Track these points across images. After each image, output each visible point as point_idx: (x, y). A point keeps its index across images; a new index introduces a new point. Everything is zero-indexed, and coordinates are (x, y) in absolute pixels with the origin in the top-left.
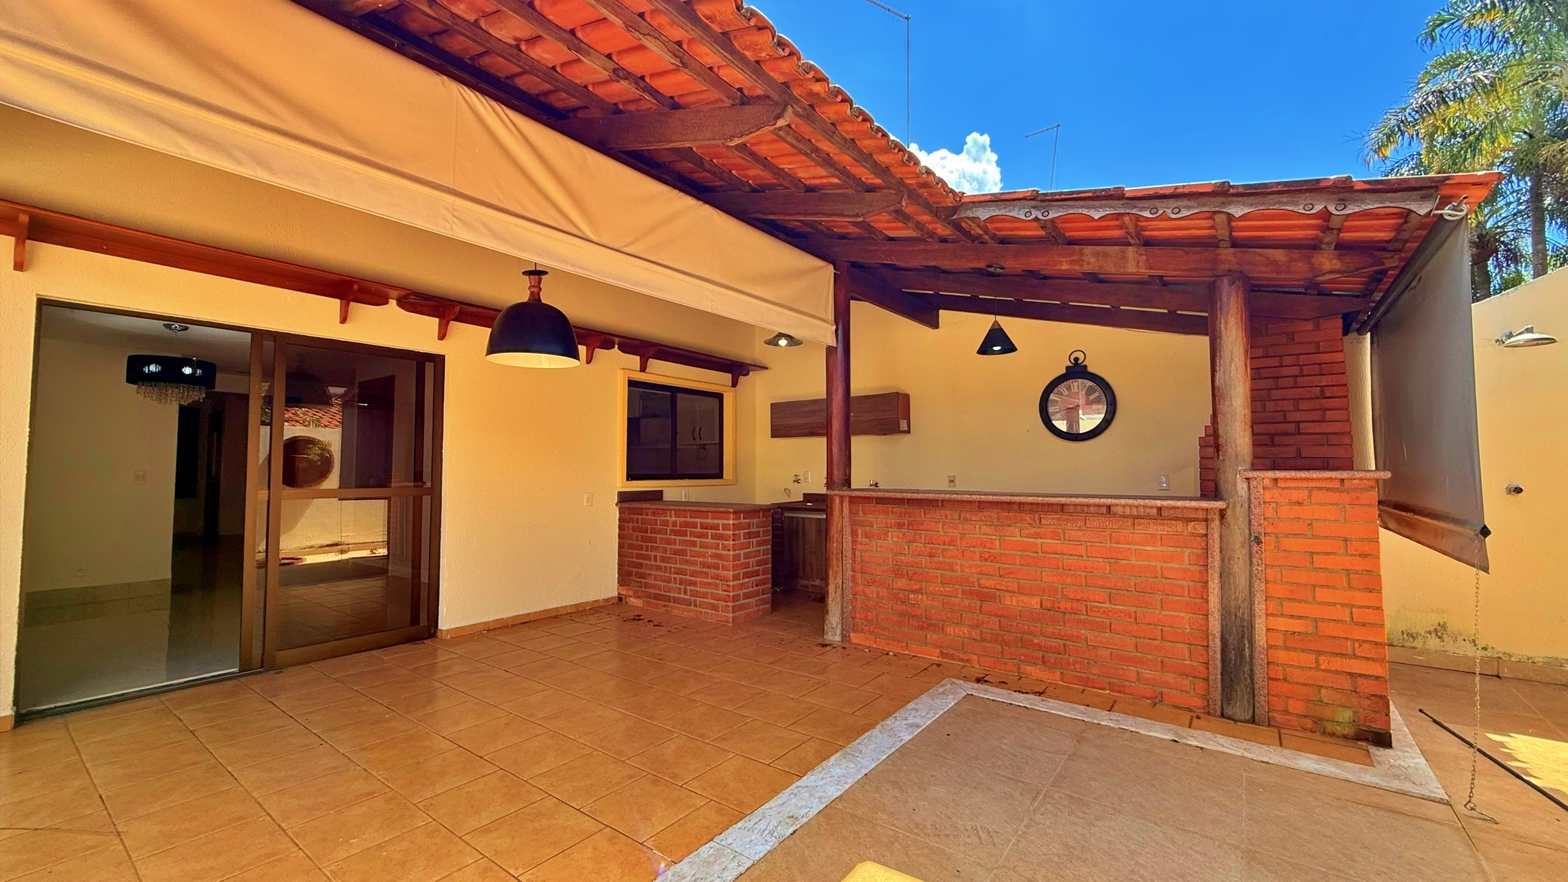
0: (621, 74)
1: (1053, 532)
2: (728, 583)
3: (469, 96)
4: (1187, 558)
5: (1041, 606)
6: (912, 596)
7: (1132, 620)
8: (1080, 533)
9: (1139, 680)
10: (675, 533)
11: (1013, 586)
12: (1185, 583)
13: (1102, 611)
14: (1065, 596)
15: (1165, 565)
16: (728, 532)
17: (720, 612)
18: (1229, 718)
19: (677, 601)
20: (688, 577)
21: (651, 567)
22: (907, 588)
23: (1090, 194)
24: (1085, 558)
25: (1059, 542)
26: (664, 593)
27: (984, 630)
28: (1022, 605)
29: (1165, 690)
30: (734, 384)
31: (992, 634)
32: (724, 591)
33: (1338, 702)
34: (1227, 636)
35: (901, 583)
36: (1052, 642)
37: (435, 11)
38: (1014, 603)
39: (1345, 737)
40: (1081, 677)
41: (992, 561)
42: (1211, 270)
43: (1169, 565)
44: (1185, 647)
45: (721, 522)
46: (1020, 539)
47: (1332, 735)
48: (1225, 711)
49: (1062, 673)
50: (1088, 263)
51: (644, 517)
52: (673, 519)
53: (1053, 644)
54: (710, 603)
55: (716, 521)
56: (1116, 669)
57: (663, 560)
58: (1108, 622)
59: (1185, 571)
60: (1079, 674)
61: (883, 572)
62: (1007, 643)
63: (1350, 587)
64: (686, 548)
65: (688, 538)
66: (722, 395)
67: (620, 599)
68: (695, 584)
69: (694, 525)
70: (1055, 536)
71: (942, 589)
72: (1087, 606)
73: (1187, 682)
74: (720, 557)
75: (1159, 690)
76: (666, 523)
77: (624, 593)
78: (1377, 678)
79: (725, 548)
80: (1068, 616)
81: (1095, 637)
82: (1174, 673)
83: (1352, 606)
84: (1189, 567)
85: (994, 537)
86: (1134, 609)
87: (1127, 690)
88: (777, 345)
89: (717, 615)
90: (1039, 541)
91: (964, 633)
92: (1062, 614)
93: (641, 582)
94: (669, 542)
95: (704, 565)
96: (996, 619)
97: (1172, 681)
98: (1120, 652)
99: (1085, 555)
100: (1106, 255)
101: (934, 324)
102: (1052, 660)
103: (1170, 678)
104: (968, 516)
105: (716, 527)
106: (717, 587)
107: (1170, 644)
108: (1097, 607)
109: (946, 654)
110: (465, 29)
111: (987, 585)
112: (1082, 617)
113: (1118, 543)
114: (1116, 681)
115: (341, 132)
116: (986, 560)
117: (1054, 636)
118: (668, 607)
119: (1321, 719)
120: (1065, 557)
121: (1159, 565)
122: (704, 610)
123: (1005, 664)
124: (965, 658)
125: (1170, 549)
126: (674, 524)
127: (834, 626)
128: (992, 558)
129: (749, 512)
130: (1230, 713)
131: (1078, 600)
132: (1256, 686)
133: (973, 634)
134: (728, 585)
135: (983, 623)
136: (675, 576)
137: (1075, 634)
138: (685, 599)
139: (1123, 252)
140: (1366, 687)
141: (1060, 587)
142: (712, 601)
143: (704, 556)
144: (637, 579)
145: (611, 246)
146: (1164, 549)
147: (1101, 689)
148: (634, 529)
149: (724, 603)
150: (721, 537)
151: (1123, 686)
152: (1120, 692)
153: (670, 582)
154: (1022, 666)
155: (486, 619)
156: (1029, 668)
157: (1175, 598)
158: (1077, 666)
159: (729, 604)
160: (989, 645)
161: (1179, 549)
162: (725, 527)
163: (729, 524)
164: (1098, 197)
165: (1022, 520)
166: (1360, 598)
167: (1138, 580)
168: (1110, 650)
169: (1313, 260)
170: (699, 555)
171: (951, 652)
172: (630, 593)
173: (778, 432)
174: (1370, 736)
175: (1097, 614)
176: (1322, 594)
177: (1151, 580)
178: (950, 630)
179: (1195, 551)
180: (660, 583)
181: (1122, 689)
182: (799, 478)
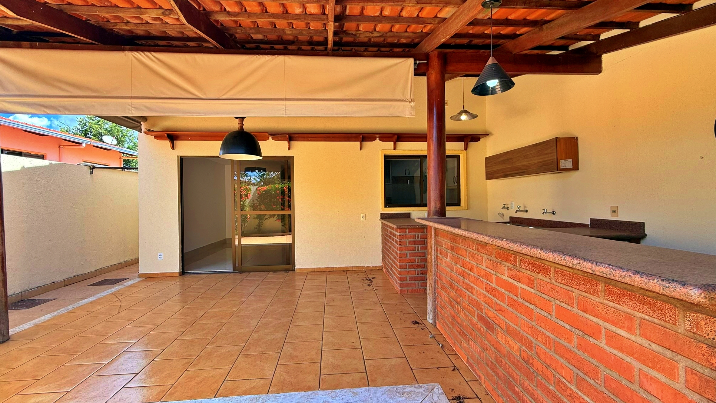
0: (167, 13)
1: (528, 278)
3: (137, 55)
5: (520, 355)
6: (456, 306)
17: (397, 285)
20: (392, 262)
22: (455, 298)
25: (532, 290)
26: (388, 269)
27: (488, 356)
28: (508, 346)
30: (466, 148)
31: (491, 362)
32: (397, 273)
35: (453, 294)
37: (129, 26)
38: (504, 342)
46: (506, 277)
55: (396, 233)
57: (388, 251)
61: (446, 282)
62: (500, 378)
64: (391, 246)
66: (459, 156)
68: (393, 266)
69: (392, 234)
72: (554, 377)
77: (382, 265)
85: (492, 272)
88: (460, 120)
90: (520, 285)
91: (478, 351)
95: (394, 257)
96: (493, 350)
101: (598, 70)
105: (395, 236)
106: (396, 270)
109: (470, 363)
110: (142, 27)
111: (489, 316)
115: (89, 89)
120: (537, 310)
122: (394, 282)
124: (478, 373)
127: (429, 312)
128: (492, 292)
129: (411, 229)
131: (548, 366)
133: (482, 355)
136: (390, 260)
138: (391, 274)
142: (396, 278)
145: (215, 98)
150: (396, 242)
155: (313, 267)
160: (490, 371)
170: (393, 250)
173: (490, 176)
182: (508, 206)
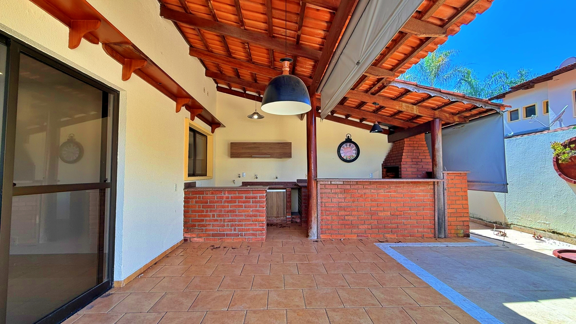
1: (394, 191)
2: (263, 223)
4: (429, 195)
5: (391, 214)
6: (346, 217)
7: (416, 215)
8: (402, 190)
9: (418, 232)
10: (228, 202)
11: (381, 209)
12: (429, 203)
13: (408, 213)
14: (397, 210)
15: (424, 198)
16: (263, 199)
17: (258, 237)
18: (440, 238)
19: (227, 235)
20: (237, 223)
21: (210, 221)
22: (344, 214)
23: (432, 89)
24: (403, 198)
25: (395, 193)
26: (220, 233)
27: (373, 225)
28: (385, 215)
29: (424, 234)
30: (213, 132)
31: (375, 226)
32: (260, 226)
33: (460, 229)
34: (439, 216)
35: (342, 213)
36: (394, 225)
38: (382, 215)
39: (462, 237)
40: (403, 235)
41: (375, 202)
42: (433, 116)
43: (425, 198)
44: (429, 221)
45: (258, 195)
46: (384, 193)
47: (460, 237)
48: (439, 236)
49: (397, 235)
50: (404, 108)
51: (205, 195)
52: (227, 195)
53: (394, 226)
54: (251, 233)
55: (256, 195)
56: (412, 230)
57: (219, 216)
58: (409, 216)
59: (429, 199)
60: (402, 234)
61: (334, 210)
62: (380, 228)
63: (462, 200)
64: (235, 209)
65: (237, 204)
66: (207, 137)
67: (185, 240)
68: (242, 225)
69: (242, 198)
70: (395, 192)
71: (357, 213)
72: (404, 213)
73: (429, 230)
74: (258, 211)
75: (423, 234)
76: (222, 198)
77: (189, 236)
78: (467, 221)
79: (260, 206)
80: (398, 216)
81: (406, 221)
82: (426, 228)
83: (463, 204)
84: (430, 198)
85: (375, 193)
86: (416, 212)
87: (415, 236)
88: (252, 118)
89: (256, 238)
90: (390, 193)
91: (366, 227)
92: (397, 216)
93: (203, 229)
94: (223, 207)
95: (248, 216)
96: (376, 221)
97: (426, 231)
98: (413, 225)
99: (403, 197)
100: (408, 107)
102: (394, 231)
103: (425, 230)
104: (367, 187)
105: (255, 198)
106: (256, 225)
107: (425, 220)
108: (407, 212)
109: (359, 236)
111: (373, 210)
112: (403, 216)
113: (412, 192)
114: (412, 234)
116: (373, 201)
117: (394, 223)
118: (223, 239)
119: (457, 234)
120: (397, 198)
121: (422, 198)
122: (247, 237)
123: (380, 235)
124: (366, 236)
125: (425, 193)
126: (228, 198)
127: (315, 233)
128: (375, 201)
130: (440, 237)
131: (401, 211)
132: (446, 228)
133: (369, 227)
134: (263, 224)
135: (372, 223)
136: (228, 223)
137: (400, 222)
138: (235, 234)
139: (413, 107)
140: (466, 224)
141: (396, 207)
142: (253, 232)
143: (248, 212)
144: (199, 228)
146: (423, 193)
147: (408, 237)
148: (196, 202)
149: (261, 232)
150: (259, 202)
151: (414, 235)
152: (413, 237)
153: (224, 226)
154: (385, 235)
156: (387, 235)
157: (426, 207)
158: (401, 231)
159: (264, 232)
160: (374, 230)
161: (427, 193)
162: (261, 197)
163: (263, 196)
164: (434, 90)
165: (384, 187)
166: (464, 202)
167: (417, 203)
168: (410, 225)
169: (454, 118)
170: (244, 211)
171: (361, 234)
172: (194, 236)
174: (466, 236)
175: (406, 215)
176: (458, 202)
177: (421, 202)
178: (360, 227)
179: (431, 193)
180: (217, 228)
181: (413, 236)
182: (240, 175)
